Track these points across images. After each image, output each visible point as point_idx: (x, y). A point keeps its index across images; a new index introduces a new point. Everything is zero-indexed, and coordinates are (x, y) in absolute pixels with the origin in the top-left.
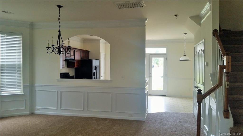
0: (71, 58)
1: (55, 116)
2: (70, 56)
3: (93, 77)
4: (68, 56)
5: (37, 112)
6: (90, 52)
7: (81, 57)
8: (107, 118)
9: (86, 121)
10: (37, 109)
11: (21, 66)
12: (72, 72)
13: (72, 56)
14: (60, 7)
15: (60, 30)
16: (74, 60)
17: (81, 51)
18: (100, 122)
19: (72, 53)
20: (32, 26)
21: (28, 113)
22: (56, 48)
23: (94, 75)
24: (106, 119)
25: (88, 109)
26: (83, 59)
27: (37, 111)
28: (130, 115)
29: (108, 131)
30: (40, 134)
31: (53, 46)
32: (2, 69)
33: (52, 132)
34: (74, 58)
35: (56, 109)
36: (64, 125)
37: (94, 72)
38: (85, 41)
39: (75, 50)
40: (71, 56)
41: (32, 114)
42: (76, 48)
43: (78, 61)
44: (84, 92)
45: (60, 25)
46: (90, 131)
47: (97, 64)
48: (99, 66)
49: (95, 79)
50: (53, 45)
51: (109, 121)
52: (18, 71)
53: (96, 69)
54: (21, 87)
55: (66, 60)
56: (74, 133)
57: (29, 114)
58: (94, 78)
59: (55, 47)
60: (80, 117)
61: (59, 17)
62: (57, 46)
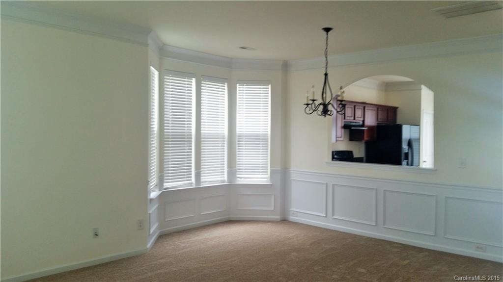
0: (356, 123)
1: (321, 228)
2: (354, 119)
3: (404, 162)
4: (349, 119)
5: (292, 218)
6: (398, 109)
7: (379, 120)
8: (424, 248)
9: (380, 246)
10: (293, 214)
11: (268, 136)
12: (359, 150)
13: (360, 119)
14: (327, 30)
15: (328, 73)
16: (363, 125)
17: (379, 108)
18: (407, 253)
19: (359, 113)
20: (286, 67)
21: (277, 217)
22: (320, 104)
23: (407, 158)
24: (421, 250)
25: (384, 225)
26: (383, 125)
27: (292, 216)
28: (478, 247)
29: (420, 272)
30: (292, 254)
31: (315, 102)
32: (240, 141)
33: (313, 255)
34: (364, 121)
35: (325, 216)
36: (335, 246)
37: (407, 151)
38: (387, 87)
39: (364, 107)
40: (356, 119)
41: (284, 221)
42: (367, 102)
43: (371, 128)
44: (376, 189)
45: (327, 63)
46: (383, 265)
47: (414, 136)
48: (419, 140)
49: (408, 165)
50: (314, 100)
51: (427, 253)
52: (264, 144)
53: (410, 144)
54: (267, 172)
55: (346, 127)
56: (352, 263)
57: (279, 220)
58: (406, 164)
59: (317, 103)
60: (370, 238)
61: (326, 49)
62: (320, 101)
